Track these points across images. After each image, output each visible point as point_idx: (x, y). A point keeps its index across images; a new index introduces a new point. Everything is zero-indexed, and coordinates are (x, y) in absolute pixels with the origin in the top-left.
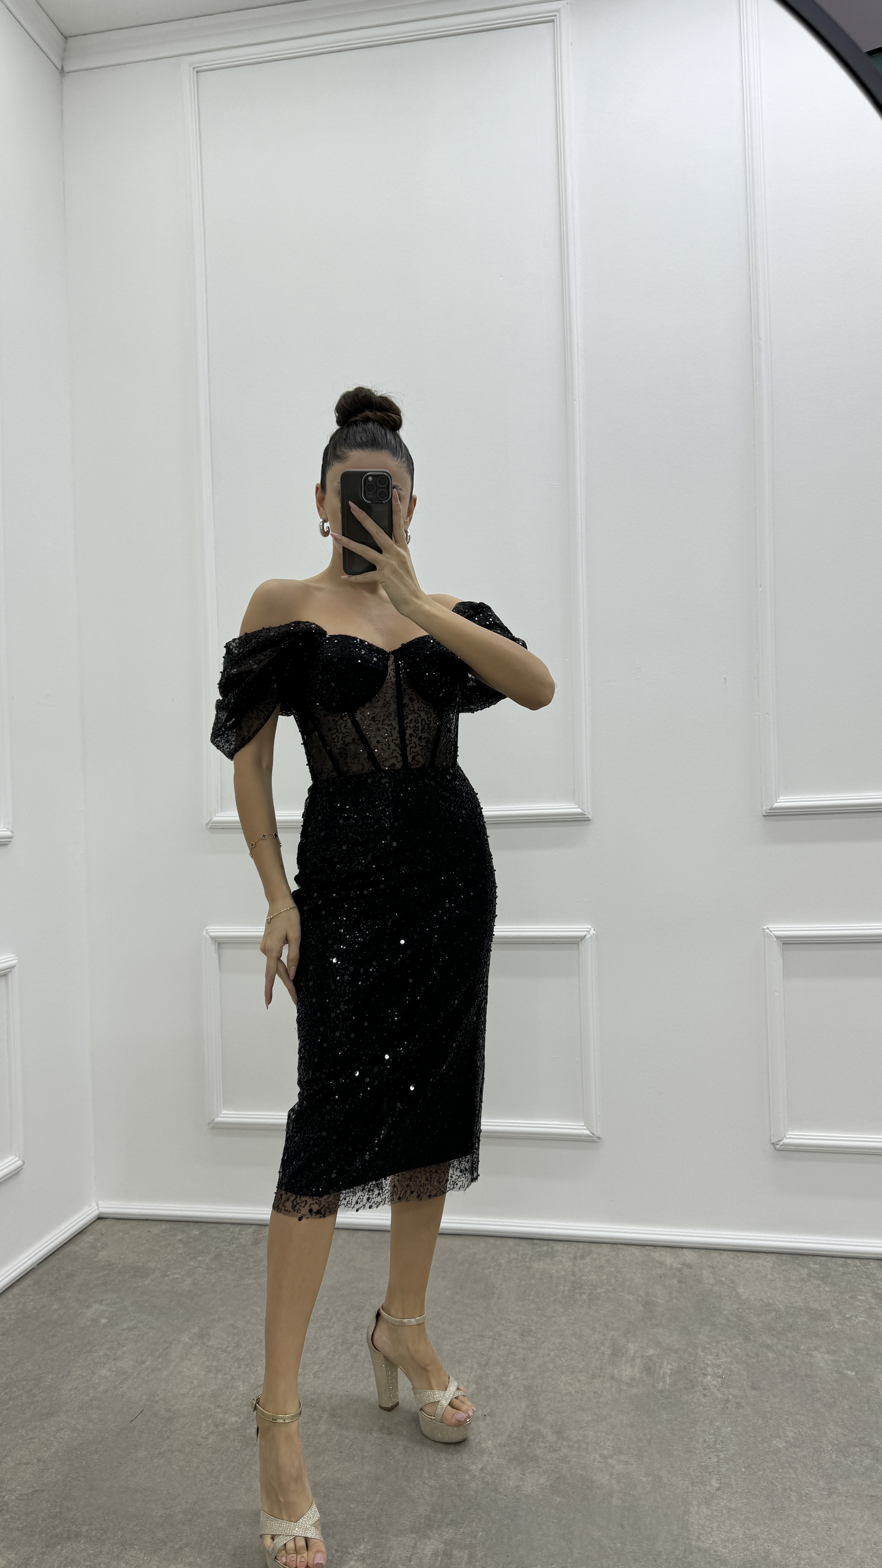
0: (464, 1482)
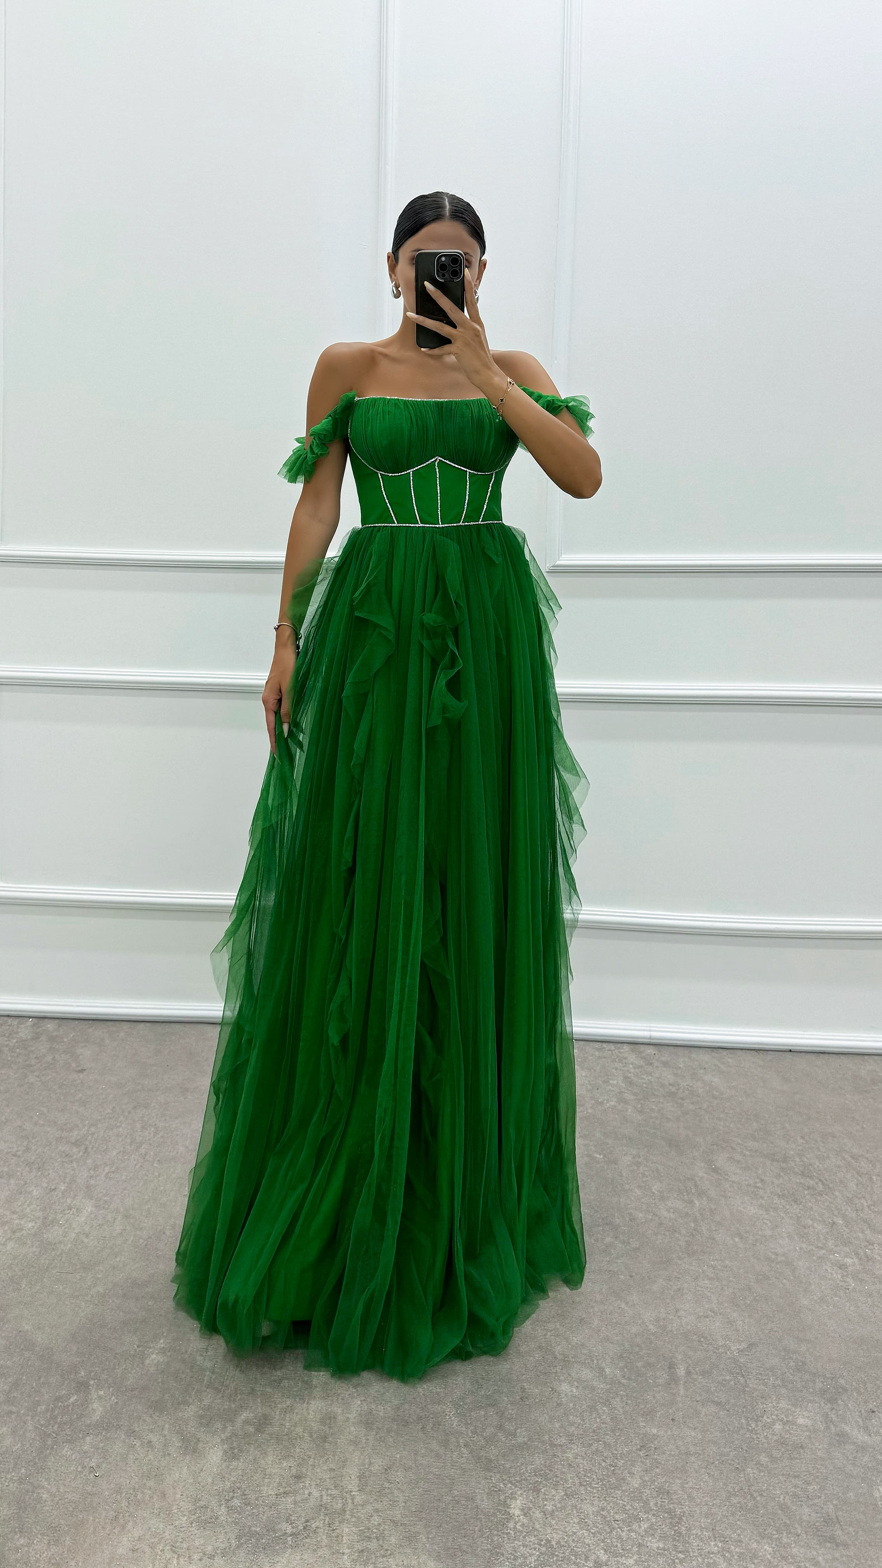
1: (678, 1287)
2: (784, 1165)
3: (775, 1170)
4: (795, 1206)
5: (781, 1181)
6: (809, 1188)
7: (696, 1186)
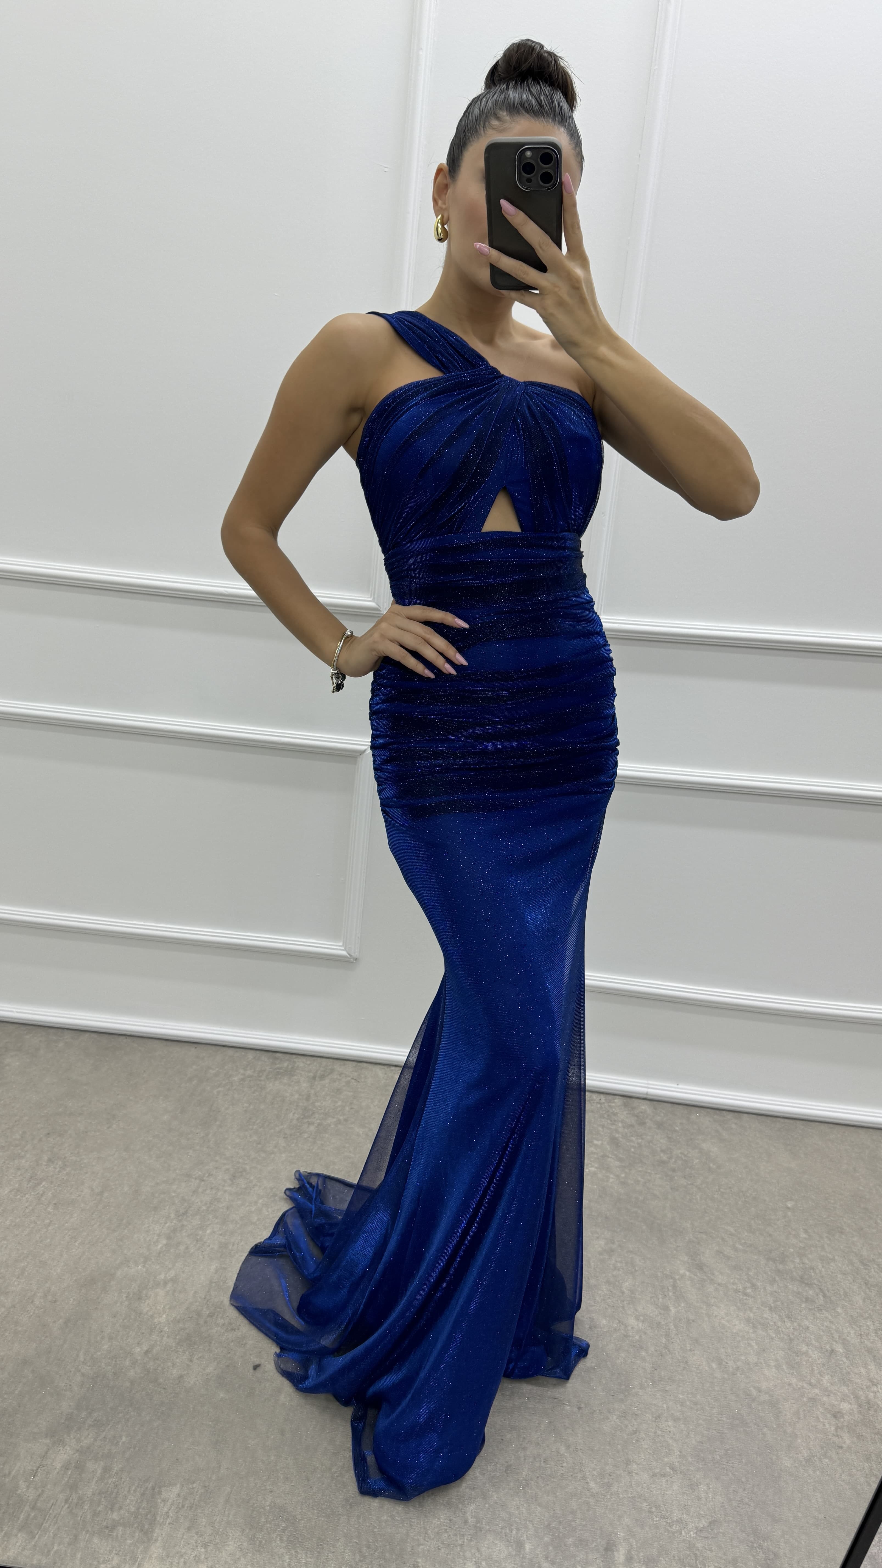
0: (122, 1369)
1: (635, 1429)
2: (781, 1267)
3: (769, 1273)
4: (789, 1324)
5: (775, 1286)
6: (807, 1299)
7: (674, 1287)
